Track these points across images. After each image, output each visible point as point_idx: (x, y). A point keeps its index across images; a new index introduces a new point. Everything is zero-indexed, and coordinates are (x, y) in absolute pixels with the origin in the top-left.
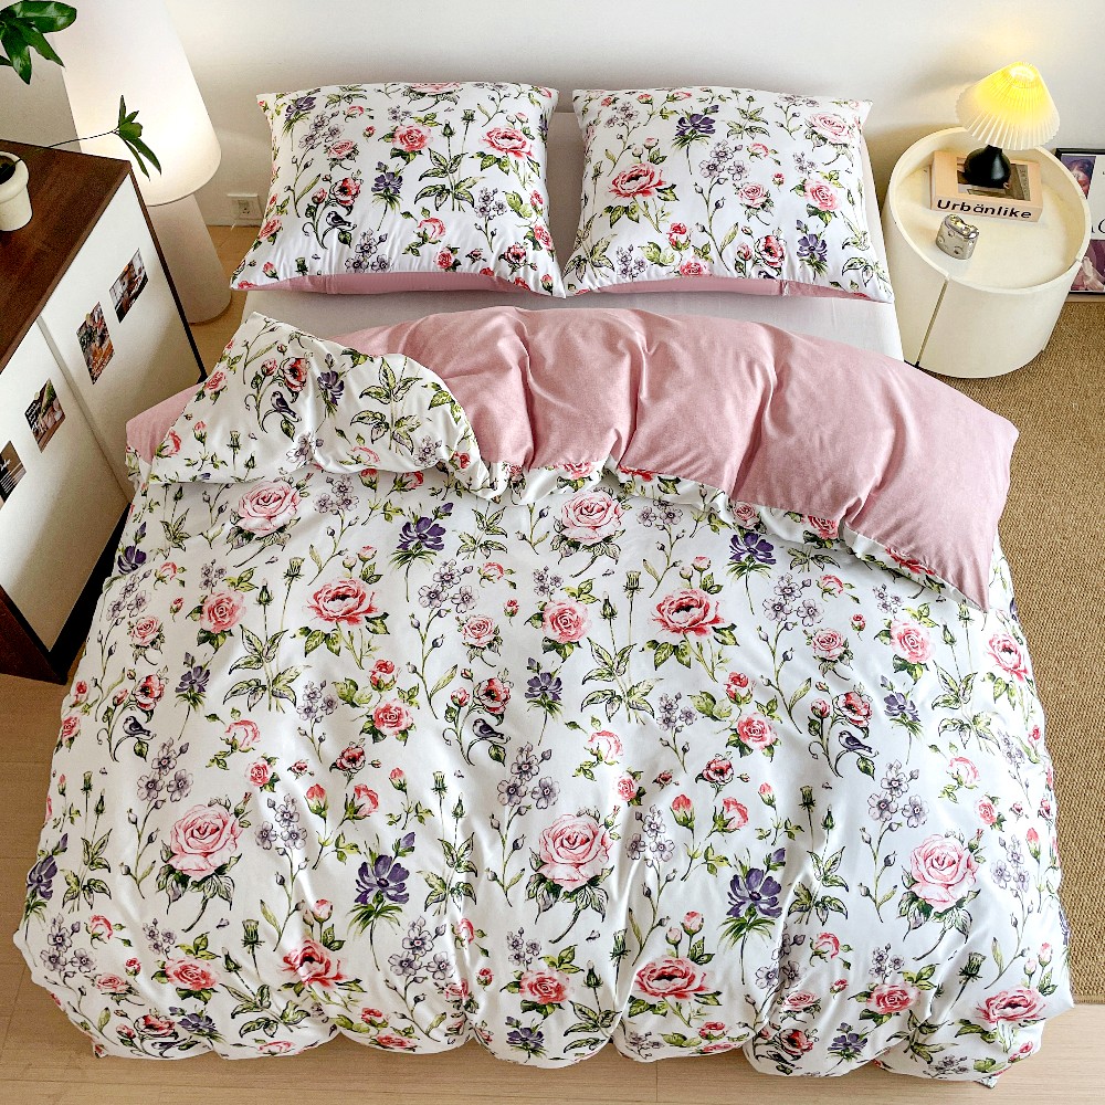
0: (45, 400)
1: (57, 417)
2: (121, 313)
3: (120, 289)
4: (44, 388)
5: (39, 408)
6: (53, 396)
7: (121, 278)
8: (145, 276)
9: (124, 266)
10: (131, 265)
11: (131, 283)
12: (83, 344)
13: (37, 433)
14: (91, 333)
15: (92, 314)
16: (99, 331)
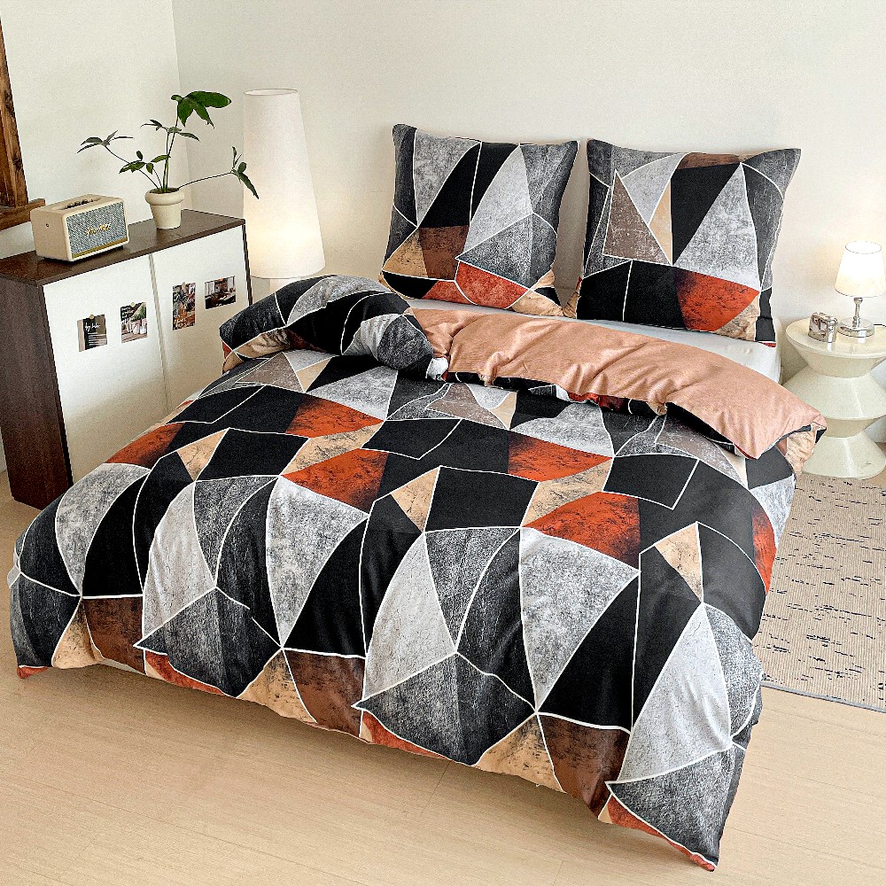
0: (138, 312)
1: (142, 331)
2: (210, 303)
3: (213, 290)
4: (138, 305)
5: (131, 314)
6: (144, 315)
7: (217, 283)
8: (234, 297)
9: (221, 278)
10: (225, 280)
11: (222, 292)
12: (174, 298)
13: (124, 328)
14: (183, 296)
15: (187, 286)
16: (188, 301)
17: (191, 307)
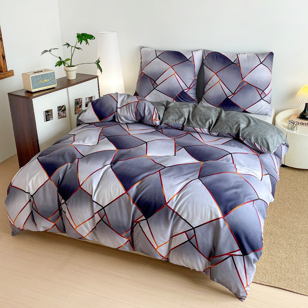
0: (63, 108)
1: (65, 115)
3: (88, 100)
4: (63, 106)
5: (61, 109)
6: (65, 110)
7: (89, 98)
9: (90, 96)
10: (92, 97)
12: (75, 103)
13: (59, 114)
14: (78, 103)
15: (79, 99)
16: (80, 104)
17: (81, 106)
